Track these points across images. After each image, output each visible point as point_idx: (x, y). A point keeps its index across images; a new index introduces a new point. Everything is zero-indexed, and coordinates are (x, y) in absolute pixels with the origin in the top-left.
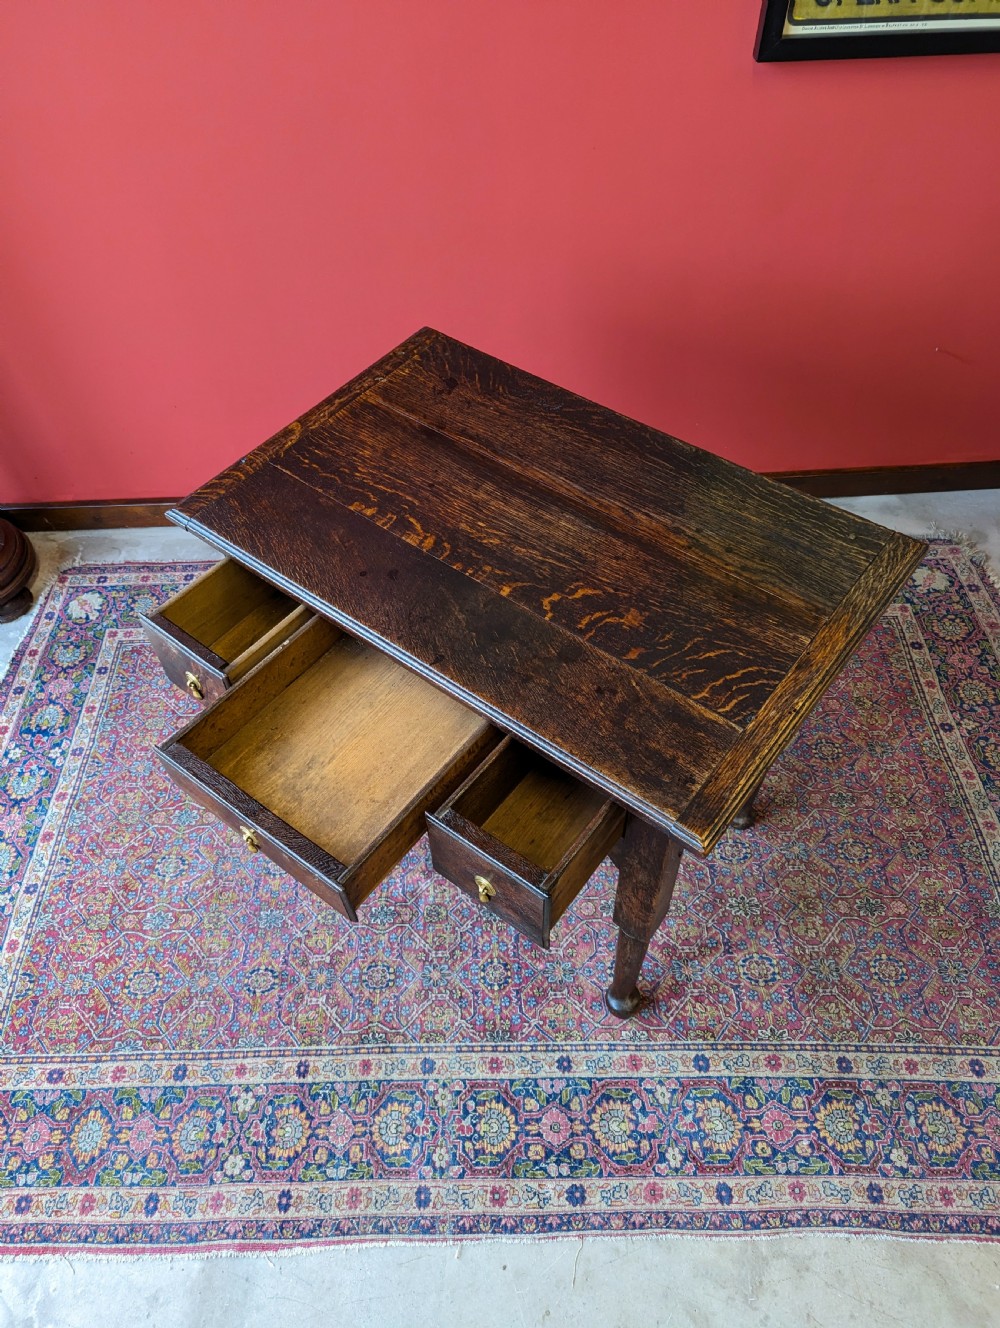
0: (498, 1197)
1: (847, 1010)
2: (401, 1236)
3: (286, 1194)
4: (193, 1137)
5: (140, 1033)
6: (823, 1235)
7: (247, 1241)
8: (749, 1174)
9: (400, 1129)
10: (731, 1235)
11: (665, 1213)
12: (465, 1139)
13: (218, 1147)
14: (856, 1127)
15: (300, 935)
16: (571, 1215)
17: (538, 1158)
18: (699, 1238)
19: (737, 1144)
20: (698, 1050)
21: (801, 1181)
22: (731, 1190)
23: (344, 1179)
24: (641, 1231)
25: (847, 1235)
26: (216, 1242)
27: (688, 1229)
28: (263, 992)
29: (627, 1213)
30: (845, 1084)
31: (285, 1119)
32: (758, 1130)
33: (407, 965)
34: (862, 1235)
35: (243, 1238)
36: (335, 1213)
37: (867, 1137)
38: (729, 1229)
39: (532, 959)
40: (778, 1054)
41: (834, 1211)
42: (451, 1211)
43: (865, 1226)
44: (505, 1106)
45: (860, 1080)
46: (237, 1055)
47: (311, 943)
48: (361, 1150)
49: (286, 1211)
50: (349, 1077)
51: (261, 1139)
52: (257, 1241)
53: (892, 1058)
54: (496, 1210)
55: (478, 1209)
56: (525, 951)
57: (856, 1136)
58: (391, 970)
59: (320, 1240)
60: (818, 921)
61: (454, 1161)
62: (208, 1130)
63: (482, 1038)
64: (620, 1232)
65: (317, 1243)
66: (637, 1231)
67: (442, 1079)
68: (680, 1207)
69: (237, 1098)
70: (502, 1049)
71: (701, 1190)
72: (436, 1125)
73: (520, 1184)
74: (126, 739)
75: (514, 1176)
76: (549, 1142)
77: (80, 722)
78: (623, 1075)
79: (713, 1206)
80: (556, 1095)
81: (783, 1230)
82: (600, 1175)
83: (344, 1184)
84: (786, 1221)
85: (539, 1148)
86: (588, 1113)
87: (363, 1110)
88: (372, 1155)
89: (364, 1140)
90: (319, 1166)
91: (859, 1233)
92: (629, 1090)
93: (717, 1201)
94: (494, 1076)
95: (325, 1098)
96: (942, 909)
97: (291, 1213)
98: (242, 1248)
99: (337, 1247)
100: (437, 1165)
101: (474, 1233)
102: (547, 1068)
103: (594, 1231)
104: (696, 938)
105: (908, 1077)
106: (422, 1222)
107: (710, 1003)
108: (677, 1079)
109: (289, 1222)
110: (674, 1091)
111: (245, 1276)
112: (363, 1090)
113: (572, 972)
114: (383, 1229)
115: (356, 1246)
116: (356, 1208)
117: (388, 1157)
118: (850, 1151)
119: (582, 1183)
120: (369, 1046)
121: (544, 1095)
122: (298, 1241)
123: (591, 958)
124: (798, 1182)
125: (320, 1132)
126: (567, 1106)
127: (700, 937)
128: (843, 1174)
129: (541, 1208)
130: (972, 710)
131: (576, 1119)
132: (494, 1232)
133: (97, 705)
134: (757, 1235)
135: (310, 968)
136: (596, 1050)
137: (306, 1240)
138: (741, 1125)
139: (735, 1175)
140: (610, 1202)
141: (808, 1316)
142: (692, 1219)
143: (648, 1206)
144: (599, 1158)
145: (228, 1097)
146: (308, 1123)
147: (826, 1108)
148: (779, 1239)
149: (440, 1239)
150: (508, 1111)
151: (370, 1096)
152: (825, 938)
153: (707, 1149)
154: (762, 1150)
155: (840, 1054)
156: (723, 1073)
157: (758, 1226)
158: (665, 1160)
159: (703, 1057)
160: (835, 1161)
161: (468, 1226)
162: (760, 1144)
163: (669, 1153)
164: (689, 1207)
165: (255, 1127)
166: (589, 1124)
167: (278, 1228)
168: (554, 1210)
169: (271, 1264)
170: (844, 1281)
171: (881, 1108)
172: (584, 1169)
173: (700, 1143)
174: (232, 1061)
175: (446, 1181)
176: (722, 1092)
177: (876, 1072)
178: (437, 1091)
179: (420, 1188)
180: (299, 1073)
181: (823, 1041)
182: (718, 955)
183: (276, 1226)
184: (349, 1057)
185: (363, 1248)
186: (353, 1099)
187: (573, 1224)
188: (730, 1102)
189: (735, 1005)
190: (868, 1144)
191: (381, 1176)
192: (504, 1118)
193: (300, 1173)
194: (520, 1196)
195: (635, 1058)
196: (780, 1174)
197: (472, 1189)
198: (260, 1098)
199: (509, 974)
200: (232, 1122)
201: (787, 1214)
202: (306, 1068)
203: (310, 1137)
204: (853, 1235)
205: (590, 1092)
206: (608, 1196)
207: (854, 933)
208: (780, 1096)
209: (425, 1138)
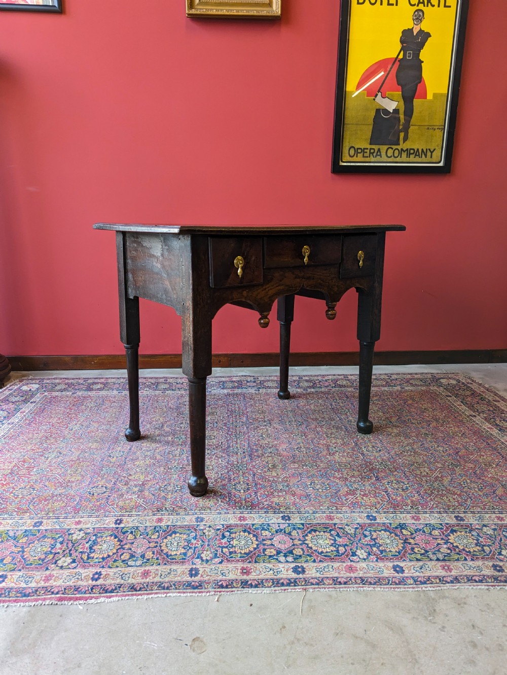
0: (245, 571)
1: (454, 499)
2: (177, 591)
3: (100, 574)
4: (39, 550)
5: (16, 510)
6: (470, 587)
7: (66, 596)
8: (413, 561)
9: (180, 544)
10: (408, 588)
11: (360, 578)
12: (223, 547)
13: (55, 554)
14: (475, 541)
15: (124, 475)
16: (297, 579)
17: (272, 554)
18: (386, 590)
19: (401, 548)
20: (369, 513)
21: (448, 564)
22: (403, 568)
23: (141, 566)
24: (346, 586)
25: (486, 587)
26: (42, 597)
27: (377, 585)
28: (99, 494)
29: (335, 577)
30: (462, 526)
31: (103, 542)
32: (414, 543)
34: (496, 587)
35: (63, 594)
36: (131, 581)
37: (484, 546)
38: (405, 584)
39: (264, 482)
40: (417, 515)
41: (474, 576)
42: (214, 578)
43: (496, 582)
44: (249, 534)
45: (471, 524)
46: (76, 517)
47: (130, 478)
48: (153, 553)
49: (97, 581)
50: (148, 524)
51: (85, 550)
52: (73, 596)
53: (487, 516)
54: (245, 577)
55: (231, 576)
56: (259, 479)
57: (476, 545)
58: (179, 486)
59: (118, 594)
60: (427, 470)
61: (216, 556)
62: (50, 547)
63: (234, 509)
64: (331, 586)
65: (116, 596)
66: (343, 586)
67: (208, 524)
68: (369, 575)
69: (73, 534)
70: (247, 512)
71: (383, 568)
72: (204, 542)
73: (260, 566)
74: (39, 420)
75: (256, 562)
76: (279, 548)
77: (16, 416)
78: (323, 522)
79: (392, 575)
80: (282, 530)
81: (442, 585)
82: (314, 561)
83: (139, 568)
84: (443, 581)
85: (272, 550)
86: (303, 536)
87: (156, 537)
88: (160, 555)
89: (155, 550)
90: (123, 561)
91: (495, 586)
92: (328, 528)
93: (394, 572)
94: (242, 523)
96: (494, 466)
97: (100, 582)
98: (61, 599)
99: (130, 598)
100: (205, 558)
101: (230, 588)
102: (276, 520)
103: (313, 586)
104: (359, 476)
105: (500, 523)
106: (193, 583)
107: (371, 497)
108: (358, 524)
109: (98, 586)
110: (356, 528)
111: (60, 614)
112: (157, 529)
113: (287, 486)
114: (162, 587)
115: (146, 597)
116: (146, 578)
117: (171, 555)
118: (475, 551)
119: (302, 565)
120: (162, 512)
121: (274, 530)
122: (102, 595)
123: (298, 481)
124: (445, 564)
125: (127, 547)
126: (290, 534)
127: (361, 475)
128: (474, 560)
129: (275, 575)
130: (483, 411)
131: (295, 539)
132: (243, 587)
133: (27, 411)
134: (425, 587)
135: (129, 486)
136: (305, 513)
137: (108, 594)
138: (403, 541)
139: (403, 561)
140: (322, 573)
141: (473, 626)
142: (380, 581)
143: (348, 574)
144: (312, 555)
145: (67, 533)
146: (119, 543)
147: (454, 535)
148: (441, 589)
149: (205, 592)
150: (251, 535)
151: (161, 532)
152: (432, 475)
153: (383, 550)
154: (418, 551)
155: (455, 514)
156: (385, 522)
157: (425, 583)
158: (356, 555)
159: (372, 516)
160: (467, 555)
161: (225, 585)
162: (416, 549)
163: (358, 553)
164: (376, 575)
165: (83, 545)
166: (304, 541)
167: (90, 589)
168: (284, 576)
169: (81, 608)
170: (493, 608)
171: (488, 534)
172: (303, 559)
173: (377, 548)
174: (73, 519)
175: (210, 565)
176: (387, 528)
177: (480, 521)
178: (205, 529)
179: (192, 568)
180: (116, 523)
181: (443, 510)
182: (373, 481)
183: (88, 588)
184: (150, 517)
185: (149, 598)
186: (150, 533)
187: (298, 583)
188: (392, 533)
189: (387, 498)
190: (485, 548)
191: (165, 564)
192: (249, 539)
193: (110, 564)
194: (261, 571)
195: (330, 516)
196: (433, 560)
197: (228, 568)
198: (89, 533)
199: (250, 487)
200: (67, 543)
201: (443, 578)
202: (121, 521)
203: (119, 549)
204: (491, 587)
205: (303, 528)
206: (321, 570)
207: (448, 473)
208: (424, 530)
209: (197, 547)
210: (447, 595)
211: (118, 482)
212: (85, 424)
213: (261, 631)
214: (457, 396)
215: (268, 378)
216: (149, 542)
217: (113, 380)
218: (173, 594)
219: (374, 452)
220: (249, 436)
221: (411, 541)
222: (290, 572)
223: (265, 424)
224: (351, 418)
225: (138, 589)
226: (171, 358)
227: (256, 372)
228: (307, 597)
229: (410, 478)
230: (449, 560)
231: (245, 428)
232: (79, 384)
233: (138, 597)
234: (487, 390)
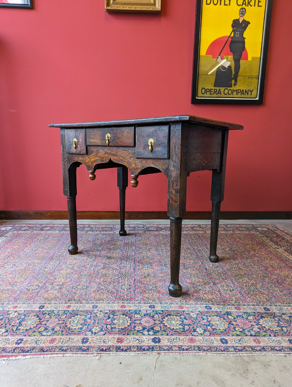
0: (120, 340)
1: (264, 297)
2: (72, 352)
3: (22, 340)
6: (273, 354)
8: (234, 336)
9: (79, 322)
10: (230, 354)
11: (197, 346)
12: (107, 325)
14: (277, 324)
15: (52, 279)
16: (154, 346)
17: (139, 330)
18: (215, 355)
19: (227, 328)
20: (207, 305)
21: (258, 338)
22: (227, 340)
23: (50, 335)
24: (187, 351)
25: (284, 354)
27: (209, 351)
28: (33, 290)
29: (180, 346)
30: (268, 314)
31: (29, 319)
32: (235, 324)
33: (92, 285)
36: (42, 345)
38: (228, 351)
39: (140, 284)
40: (239, 306)
41: (275, 347)
42: (98, 345)
44: (126, 316)
45: (274, 313)
46: (15, 304)
47: (55, 280)
48: (60, 328)
49: (19, 344)
50: (61, 309)
51: (16, 324)
53: (285, 308)
54: (119, 344)
55: (110, 344)
56: (137, 283)
57: (278, 326)
58: (85, 286)
59: (31, 353)
60: (246, 279)
61: (102, 330)
63: (118, 301)
64: (177, 352)
65: (30, 355)
66: (185, 351)
67: (100, 310)
68: (204, 345)
69: (10, 314)
70: (126, 303)
71: (213, 340)
72: (95, 321)
73: (130, 337)
74: (7, 246)
75: (128, 334)
76: (144, 326)
78: (176, 310)
79: (219, 345)
80: (148, 314)
81: (253, 352)
82: (167, 335)
83: (49, 337)
84: (254, 349)
85: (140, 327)
86: (162, 318)
87: (64, 317)
88: (65, 329)
89: (62, 325)
90: (39, 332)
91: (290, 354)
92: (179, 313)
93: (221, 343)
94: (122, 309)
95: (49, 314)
96: (290, 277)
99: (39, 356)
100: (94, 331)
101: (108, 351)
102: (145, 308)
103: (165, 351)
104: (202, 281)
106: (83, 348)
107: (210, 295)
108: (199, 311)
109: (18, 348)
110: (198, 314)
113: (155, 287)
114: (62, 350)
115: (49, 356)
116: (52, 343)
117: (72, 329)
118: (276, 330)
119: (159, 337)
120: (71, 302)
121: (143, 314)
122: (20, 354)
123: (163, 284)
124: (256, 338)
125: (43, 323)
126: (153, 317)
127: (204, 281)
128: (276, 336)
129: (140, 343)
130: (284, 246)
131: (156, 320)
132: (117, 351)
134: (241, 354)
135: (53, 285)
136: (165, 304)
137: (24, 354)
138: (228, 323)
139: (228, 336)
140: (172, 343)
141: (274, 381)
142: (211, 349)
143: (189, 344)
144: (166, 330)
145: (7, 313)
146: (39, 321)
147: (263, 319)
148: (253, 355)
149: (90, 353)
150: (127, 317)
151: (68, 314)
152: (250, 282)
153: (214, 329)
154: (238, 329)
155: (264, 307)
156: (217, 310)
157: (242, 351)
158: (196, 331)
159: (209, 306)
160: (271, 333)
161: (104, 349)
162: (237, 328)
163: (198, 330)
164: (208, 345)
165: (15, 321)
166: (162, 321)
167: (13, 350)
168: (146, 344)
169: (4, 362)
170: (288, 369)
171: (286, 320)
172: (160, 333)
173: (211, 327)
174: (12, 305)
175: (97, 336)
176: (218, 314)
177: (280, 311)
178: (98, 313)
179: (84, 338)
180: (40, 308)
181: (256, 304)
182: (211, 285)
183: (12, 349)
184: (63, 305)
185: (52, 357)
186: (61, 314)
187: (155, 349)
188: (222, 317)
189: (220, 295)
190: (283, 328)
191: (67, 335)
192: (126, 319)
193: (30, 334)
194: (130, 340)
195: (181, 306)
196: (248, 336)
197: (109, 338)
198: (21, 314)
199: (131, 287)
200: (5, 320)
201: (254, 348)
202: (43, 307)
203: (38, 324)
204: (287, 355)
205: (162, 314)
206: (171, 341)
207: (260, 281)
208: (243, 316)
209: (90, 324)
210: (257, 359)
211: (47, 283)
212: (34, 249)
213: (125, 381)
214: (267, 237)
215: (151, 226)
216: (59, 321)
217: (57, 225)
218: (68, 354)
219: (213, 268)
220: (135, 258)
221: (234, 323)
222: (150, 341)
223: (146, 250)
224: (200, 248)
225: (45, 350)
226: (94, 213)
227: (145, 222)
228: (160, 359)
229: (235, 284)
230: (259, 336)
231: (133, 253)
232: (36, 227)
233: (44, 356)
234: (286, 234)
